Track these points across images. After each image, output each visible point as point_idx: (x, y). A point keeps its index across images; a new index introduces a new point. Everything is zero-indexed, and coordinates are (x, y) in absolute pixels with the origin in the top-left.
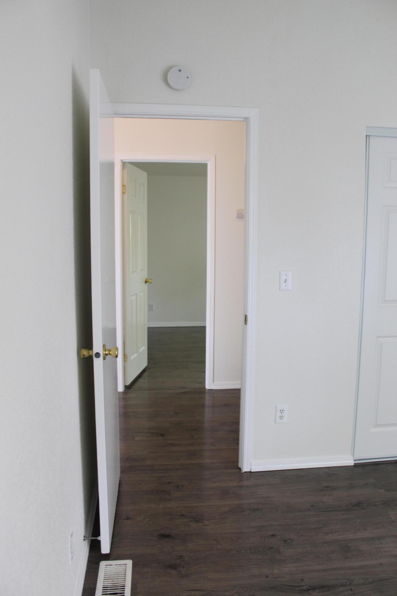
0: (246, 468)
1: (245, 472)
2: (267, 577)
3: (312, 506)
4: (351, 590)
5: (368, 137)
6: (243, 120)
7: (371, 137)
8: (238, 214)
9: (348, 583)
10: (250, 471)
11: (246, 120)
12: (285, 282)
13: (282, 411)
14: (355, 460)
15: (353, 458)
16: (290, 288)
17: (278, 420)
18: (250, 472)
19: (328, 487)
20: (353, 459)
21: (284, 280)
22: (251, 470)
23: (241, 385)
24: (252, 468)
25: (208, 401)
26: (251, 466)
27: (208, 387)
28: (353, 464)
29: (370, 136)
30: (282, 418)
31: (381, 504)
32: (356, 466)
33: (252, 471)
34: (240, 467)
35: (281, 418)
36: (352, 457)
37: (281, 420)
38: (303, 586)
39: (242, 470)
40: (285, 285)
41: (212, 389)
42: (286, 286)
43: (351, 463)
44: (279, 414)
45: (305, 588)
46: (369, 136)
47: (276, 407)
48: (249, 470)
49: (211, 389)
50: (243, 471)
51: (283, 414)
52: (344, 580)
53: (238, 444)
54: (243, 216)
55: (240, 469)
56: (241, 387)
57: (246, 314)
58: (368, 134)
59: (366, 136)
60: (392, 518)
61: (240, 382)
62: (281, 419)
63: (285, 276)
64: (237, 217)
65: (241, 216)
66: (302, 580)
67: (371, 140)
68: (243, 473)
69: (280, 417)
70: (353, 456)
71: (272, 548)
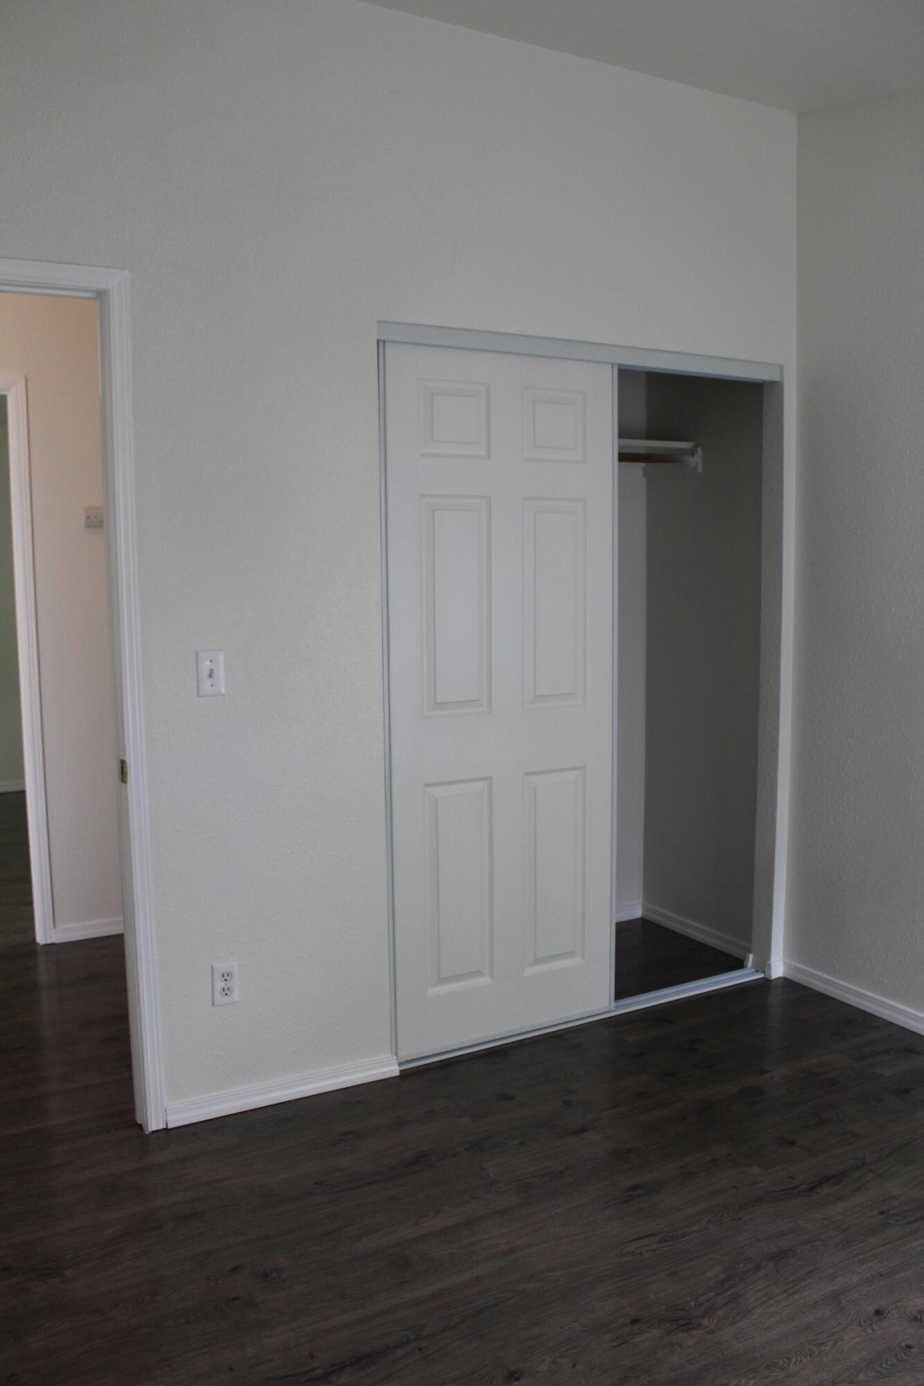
0: (154, 1123)
1: (154, 1132)
2: (231, 1369)
3: (316, 1183)
4: (420, 1350)
5: (381, 345)
6: (94, 295)
7: (388, 346)
8: (88, 518)
9: (412, 1337)
10: (165, 1127)
11: (101, 296)
12: (210, 676)
13: (226, 976)
14: (400, 1064)
15: (397, 1059)
16: (223, 690)
17: (219, 998)
18: (166, 1130)
19: (348, 1133)
20: (395, 1061)
21: (208, 673)
22: (167, 1125)
23: (124, 924)
24: (168, 1120)
25: (45, 973)
26: (166, 1115)
27: (41, 938)
28: (397, 1073)
29: (386, 343)
30: (228, 992)
31: (466, 1149)
32: (404, 1075)
33: (170, 1127)
34: (139, 1122)
35: (226, 991)
36: (395, 1057)
37: (227, 997)
38: (317, 1368)
39: (145, 1129)
40: (210, 684)
41: (54, 944)
42: (212, 685)
43: (393, 1070)
44: (220, 984)
45: (319, 1372)
46: (384, 341)
47: (212, 967)
48: (162, 1126)
49: (49, 942)
50: (147, 1131)
51: (229, 984)
52: (404, 1333)
53: (129, 1067)
54: (102, 522)
55: (140, 1127)
56: (124, 929)
57: (123, 758)
58: (382, 338)
59: (378, 341)
60: (492, 1175)
61: (121, 918)
62: (226, 994)
63: (208, 663)
64: (85, 526)
65: (98, 521)
66: (312, 1356)
67: (387, 350)
68: (149, 1134)
69: (224, 990)
70: (396, 1055)
71: (235, 1299)
